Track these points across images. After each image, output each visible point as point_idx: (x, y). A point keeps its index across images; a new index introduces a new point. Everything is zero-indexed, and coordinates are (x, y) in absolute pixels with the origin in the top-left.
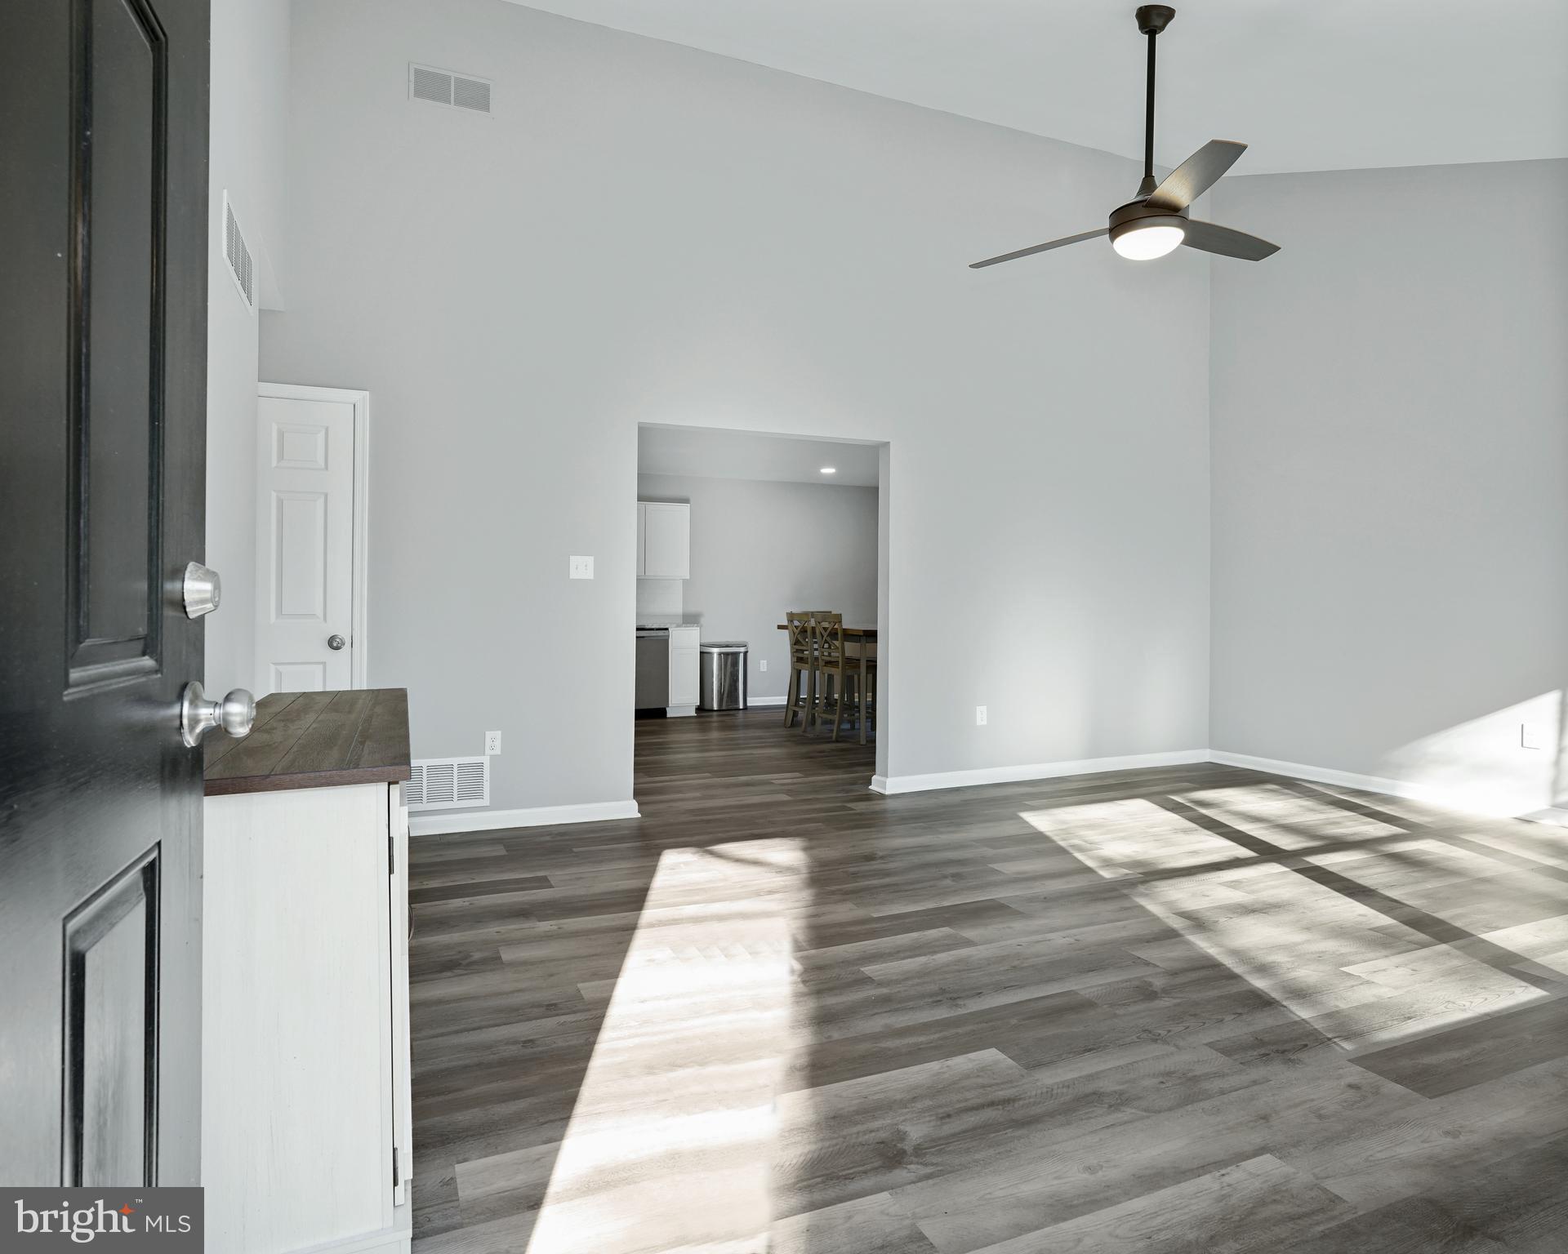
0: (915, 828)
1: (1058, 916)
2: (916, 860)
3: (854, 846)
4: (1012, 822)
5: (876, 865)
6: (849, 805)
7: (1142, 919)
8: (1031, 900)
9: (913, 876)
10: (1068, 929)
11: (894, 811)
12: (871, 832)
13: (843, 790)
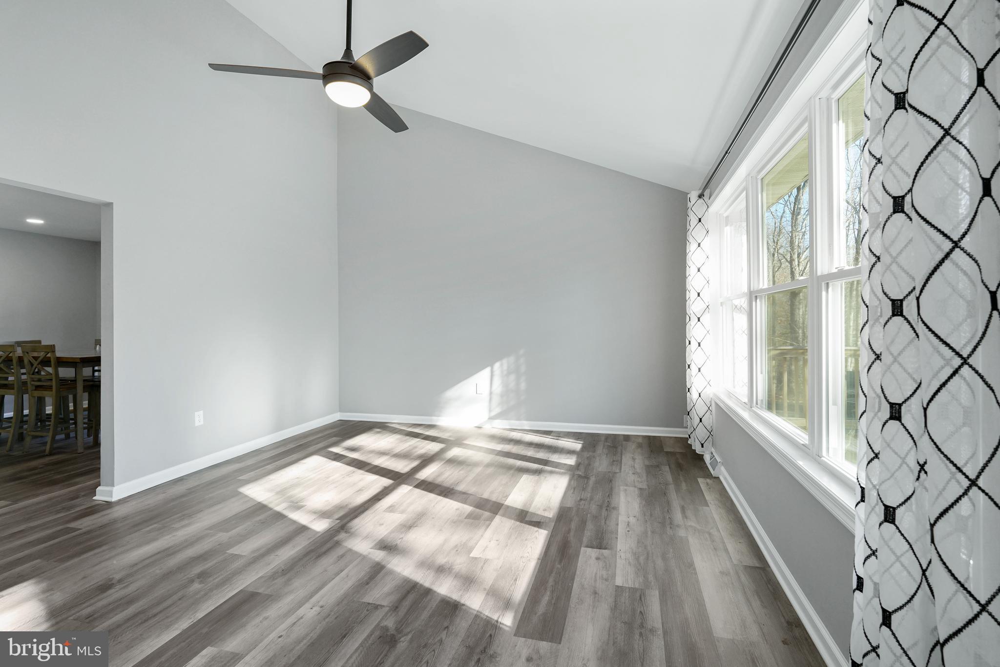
0: (149, 532)
1: (300, 587)
2: (157, 570)
3: (84, 577)
4: (233, 500)
5: (114, 594)
6: (73, 525)
7: (355, 563)
8: (274, 576)
9: (159, 592)
10: (311, 596)
11: (125, 518)
12: (104, 551)
13: (63, 508)
